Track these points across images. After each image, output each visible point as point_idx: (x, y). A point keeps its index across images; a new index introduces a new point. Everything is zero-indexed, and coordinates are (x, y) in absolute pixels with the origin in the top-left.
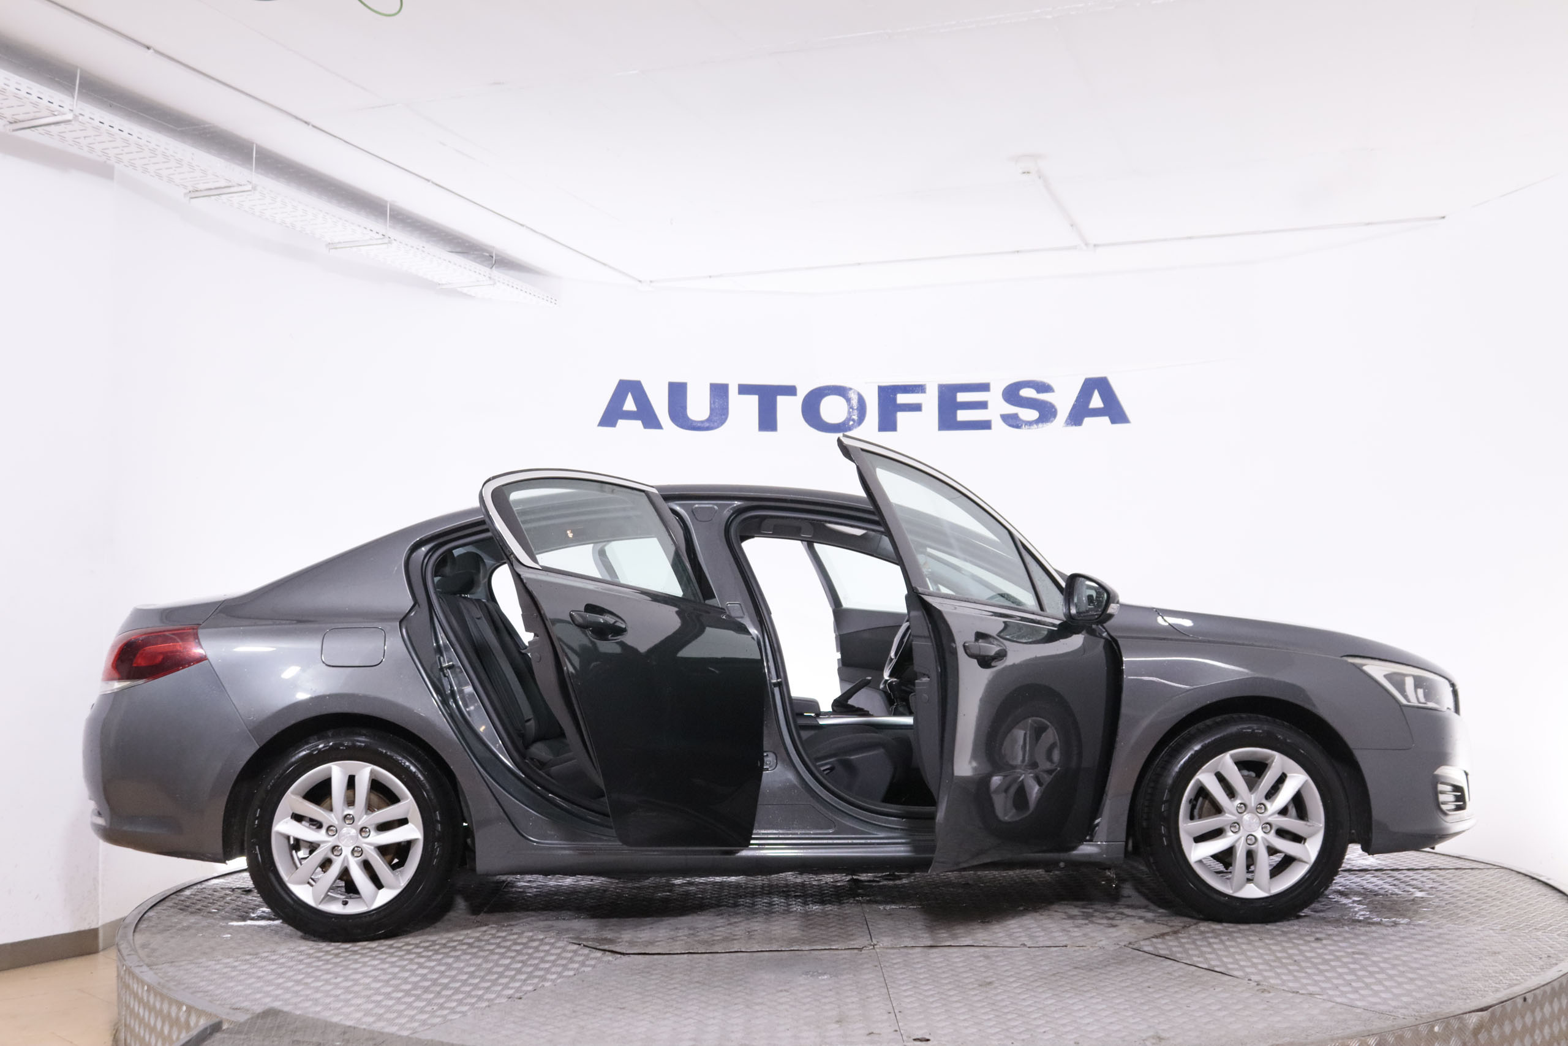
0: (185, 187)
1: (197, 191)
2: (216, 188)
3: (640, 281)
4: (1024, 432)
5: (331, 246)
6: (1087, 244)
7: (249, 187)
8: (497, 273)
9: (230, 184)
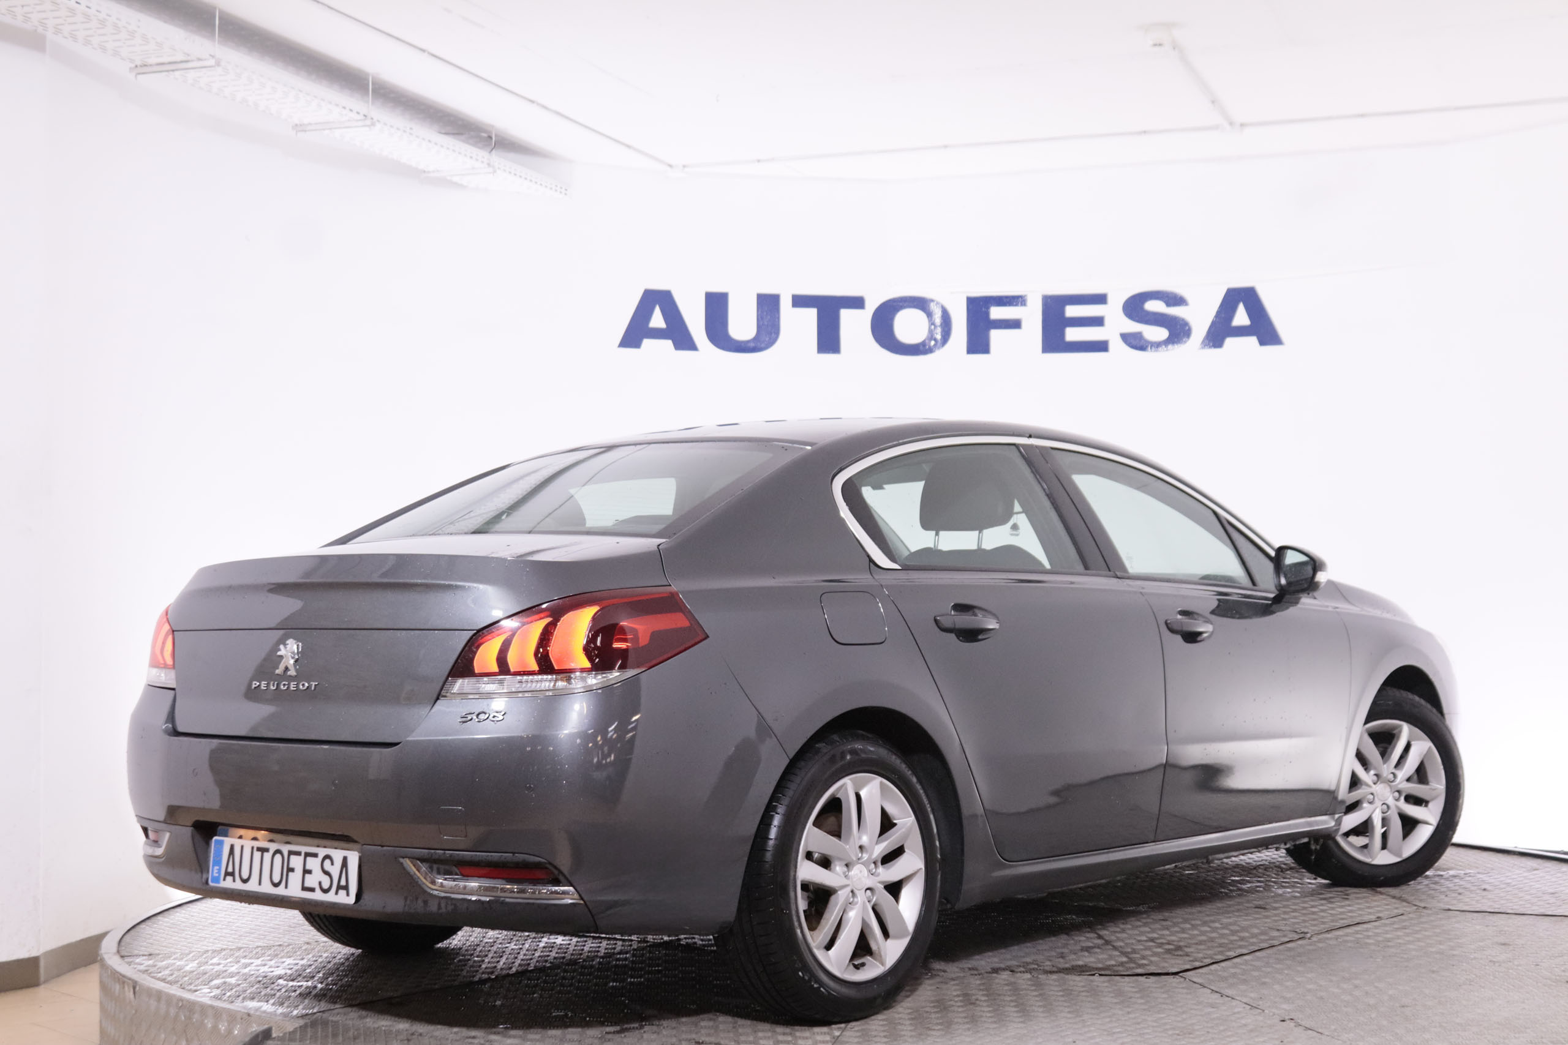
0: (132, 61)
1: (145, 65)
2: (170, 63)
3: (670, 166)
4: (1150, 355)
5: (299, 128)
6: (1231, 124)
7: (212, 62)
8: (498, 159)
9: (189, 58)
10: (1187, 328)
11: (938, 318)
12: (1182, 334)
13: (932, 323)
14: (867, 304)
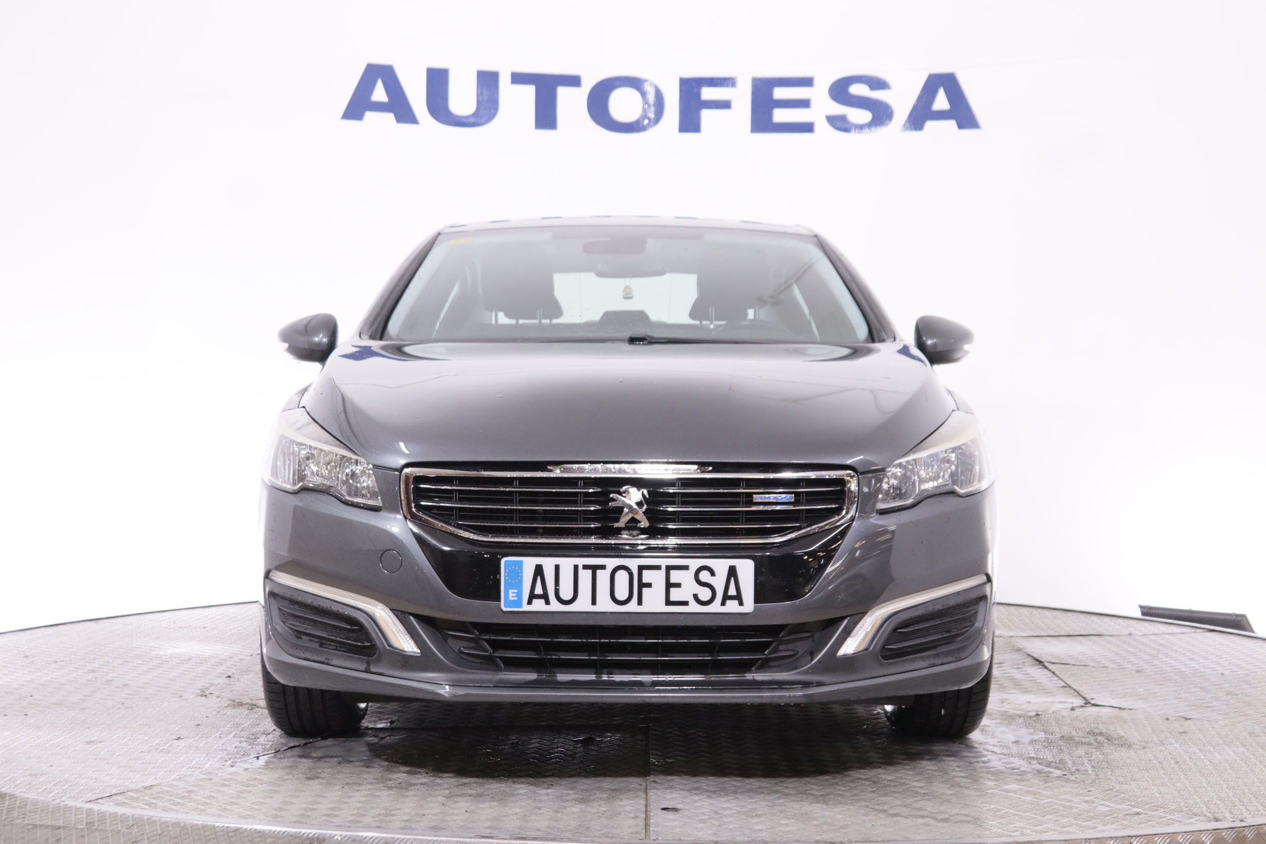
4: (852, 137)
10: (890, 111)
11: (651, 97)
12: (885, 117)
13: (646, 102)
14: (584, 82)
